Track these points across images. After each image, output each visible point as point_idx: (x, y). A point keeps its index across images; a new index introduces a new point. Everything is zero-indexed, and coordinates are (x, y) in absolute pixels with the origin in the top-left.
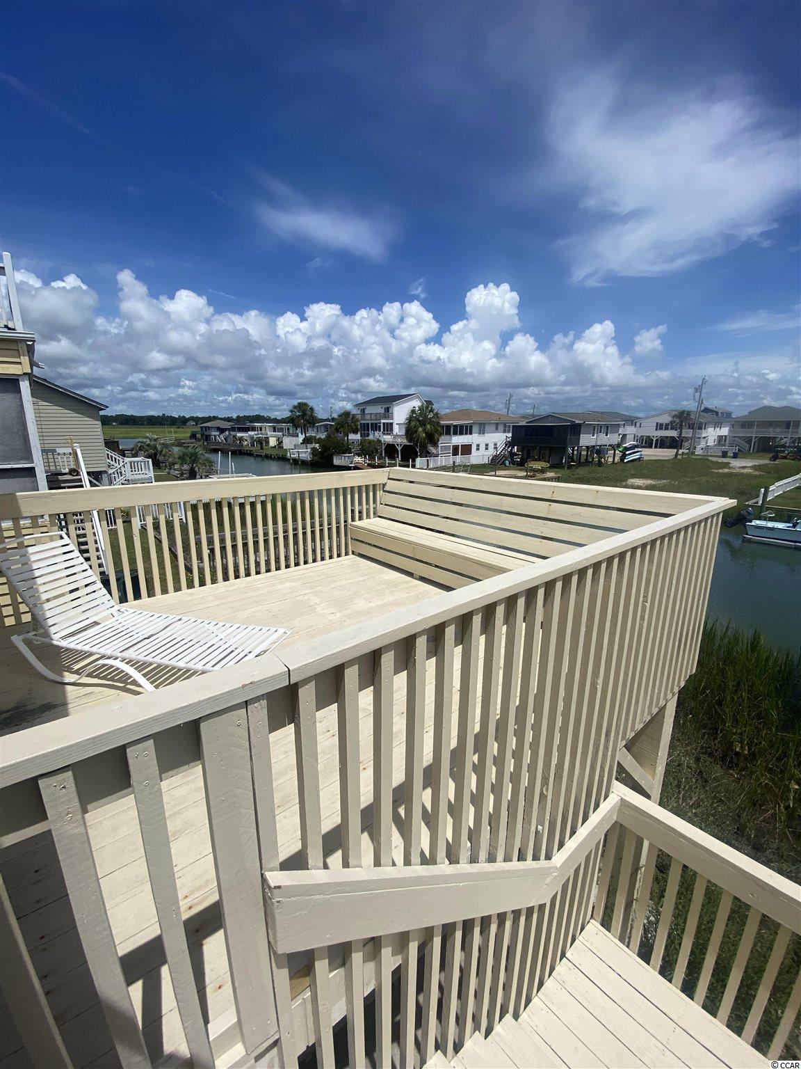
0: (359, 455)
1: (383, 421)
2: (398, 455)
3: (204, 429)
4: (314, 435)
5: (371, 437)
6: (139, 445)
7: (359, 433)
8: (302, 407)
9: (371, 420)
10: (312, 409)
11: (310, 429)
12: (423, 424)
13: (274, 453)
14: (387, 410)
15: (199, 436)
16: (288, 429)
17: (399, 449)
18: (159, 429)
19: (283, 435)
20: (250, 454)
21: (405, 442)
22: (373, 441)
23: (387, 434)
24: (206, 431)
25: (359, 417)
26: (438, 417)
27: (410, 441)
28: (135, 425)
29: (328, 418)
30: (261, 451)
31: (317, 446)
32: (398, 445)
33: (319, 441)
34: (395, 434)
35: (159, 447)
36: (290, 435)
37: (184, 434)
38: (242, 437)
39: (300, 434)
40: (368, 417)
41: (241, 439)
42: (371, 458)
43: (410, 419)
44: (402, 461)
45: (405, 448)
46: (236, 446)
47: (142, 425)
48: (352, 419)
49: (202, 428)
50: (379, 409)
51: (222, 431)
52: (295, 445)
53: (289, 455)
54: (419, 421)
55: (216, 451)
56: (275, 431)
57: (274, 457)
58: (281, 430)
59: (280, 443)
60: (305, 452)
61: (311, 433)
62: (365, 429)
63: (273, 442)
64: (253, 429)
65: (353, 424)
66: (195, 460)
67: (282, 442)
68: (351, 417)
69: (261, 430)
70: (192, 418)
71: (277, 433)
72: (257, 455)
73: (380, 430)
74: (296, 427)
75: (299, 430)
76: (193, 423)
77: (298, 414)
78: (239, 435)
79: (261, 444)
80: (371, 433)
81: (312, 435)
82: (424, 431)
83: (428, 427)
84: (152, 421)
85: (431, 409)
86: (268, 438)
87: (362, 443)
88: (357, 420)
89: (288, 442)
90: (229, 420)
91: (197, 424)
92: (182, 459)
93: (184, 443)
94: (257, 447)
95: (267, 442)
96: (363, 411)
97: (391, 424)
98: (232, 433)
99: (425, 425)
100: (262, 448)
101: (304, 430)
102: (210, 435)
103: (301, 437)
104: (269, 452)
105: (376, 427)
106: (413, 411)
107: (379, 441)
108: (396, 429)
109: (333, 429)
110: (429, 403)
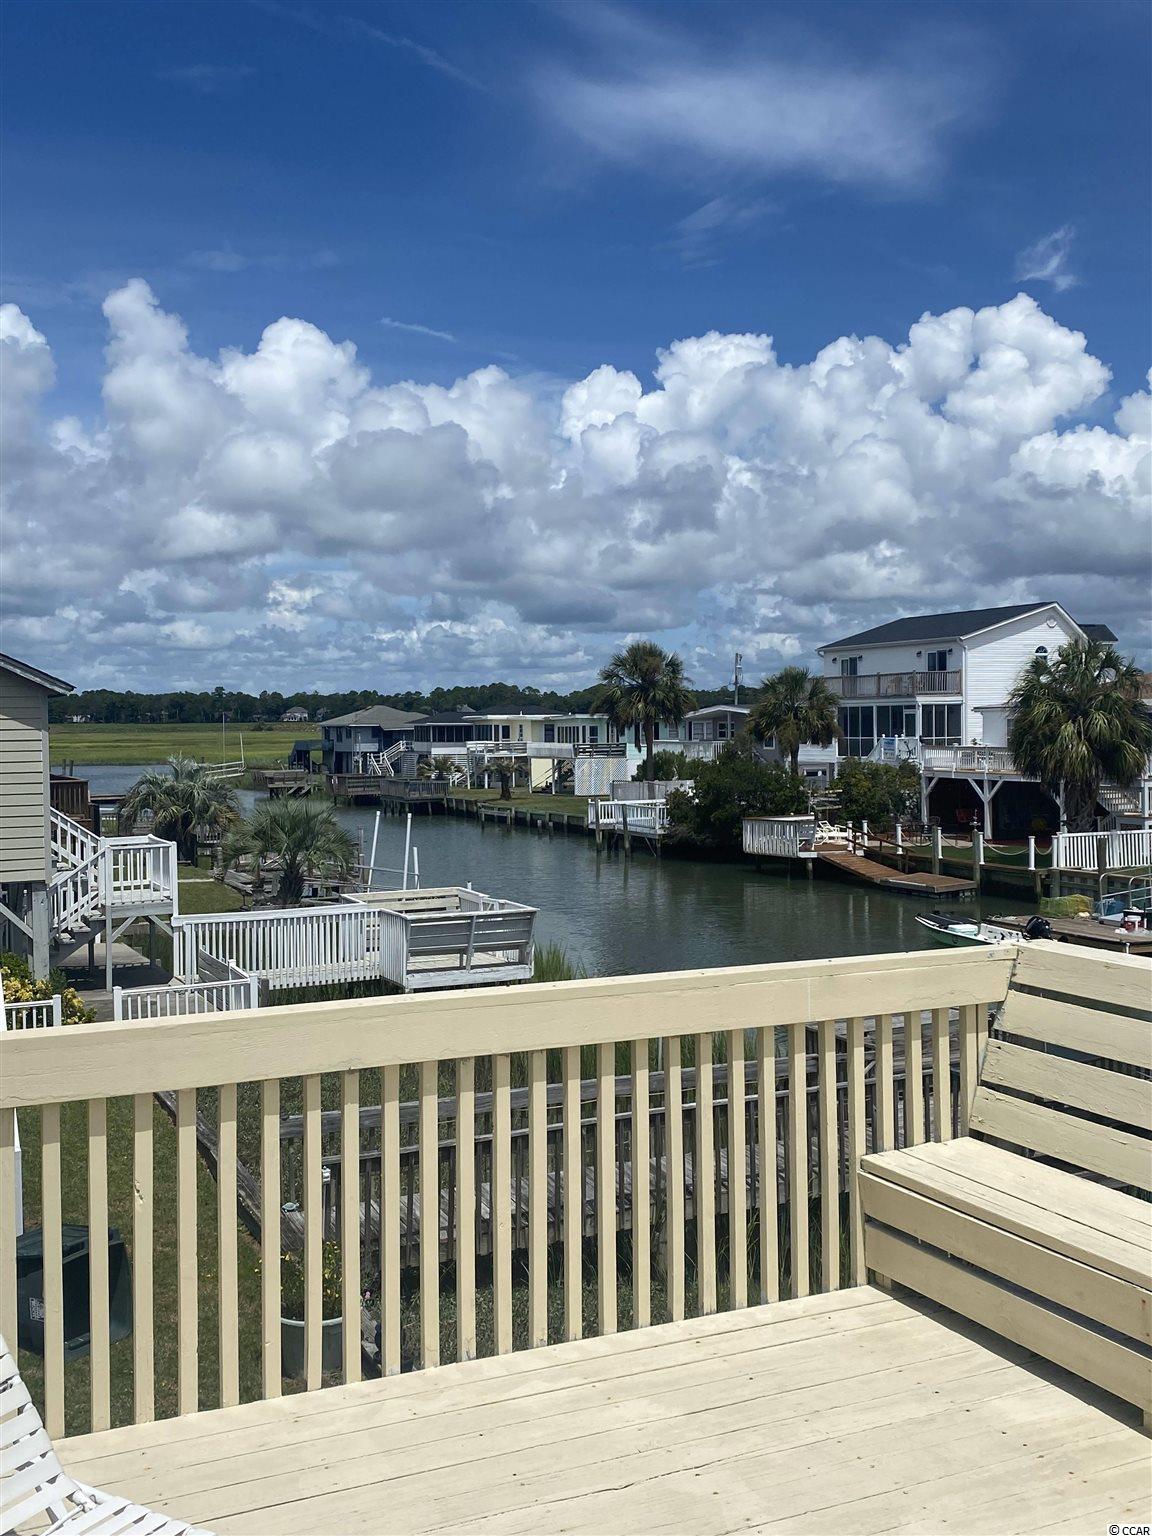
0: (833, 819)
1: (922, 700)
2: (981, 819)
3: (333, 735)
4: (677, 750)
5: (878, 756)
6: (144, 789)
7: (835, 743)
8: (644, 663)
9: (878, 696)
10: (674, 666)
11: (664, 731)
12: (1076, 709)
13: (542, 809)
14: (939, 662)
15: (316, 755)
16: (594, 731)
17: (986, 796)
18: (202, 734)
19: (577, 751)
20: (466, 814)
21: (1009, 771)
22: (888, 769)
23: (940, 745)
24: (340, 739)
25: (834, 688)
26: (1136, 687)
27: (1030, 769)
28: (136, 721)
29: (724, 690)
30: (503, 803)
31: (688, 787)
32: (980, 783)
33: (694, 770)
34: (967, 742)
35: (199, 795)
36: (596, 750)
37: (273, 747)
38: (446, 758)
39: (631, 748)
40: (869, 687)
41: (443, 765)
42: (883, 830)
43: (1027, 697)
44: (996, 839)
45: (1008, 793)
46: (427, 787)
47: (153, 721)
48: (813, 694)
49: (327, 730)
50: (909, 660)
51: (386, 738)
52: (613, 786)
53: (591, 817)
54: (1063, 699)
55: (366, 803)
56: (549, 738)
57: (544, 825)
58: (570, 734)
59: (564, 775)
60: (645, 809)
61: (669, 744)
62: (857, 727)
63: (541, 773)
64: (483, 733)
65: (813, 715)
66: (302, 840)
67: (571, 772)
68: (808, 687)
69: (506, 735)
70: (301, 700)
71: (556, 745)
72: (490, 819)
73: (911, 733)
74: (619, 724)
75: (629, 733)
76: (300, 714)
77: (627, 682)
78: (438, 751)
79: (505, 780)
80: (879, 741)
81: (670, 749)
82: (1085, 735)
83: (1100, 720)
84: (182, 710)
85: (1108, 655)
86: (526, 760)
87: (847, 773)
88: (831, 700)
89: (592, 775)
90: (409, 702)
91: (312, 717)
92: (266, 837)
93: (272, 780)
94: (490, 790)
95: (525, 774)
96: (852, 665)
97: (955, 710)
98: (418, 746)
99: (1086, 715)
100: (506, 794)
101: (648, 733)
102: (349, 754)
103: (635, 758)
104: (527, 809)
105: (896, 721)
106: (1039, 666)
107: (908, 770)
108: (973, 728)
109: (744, 731)
110: (1098, 633)
